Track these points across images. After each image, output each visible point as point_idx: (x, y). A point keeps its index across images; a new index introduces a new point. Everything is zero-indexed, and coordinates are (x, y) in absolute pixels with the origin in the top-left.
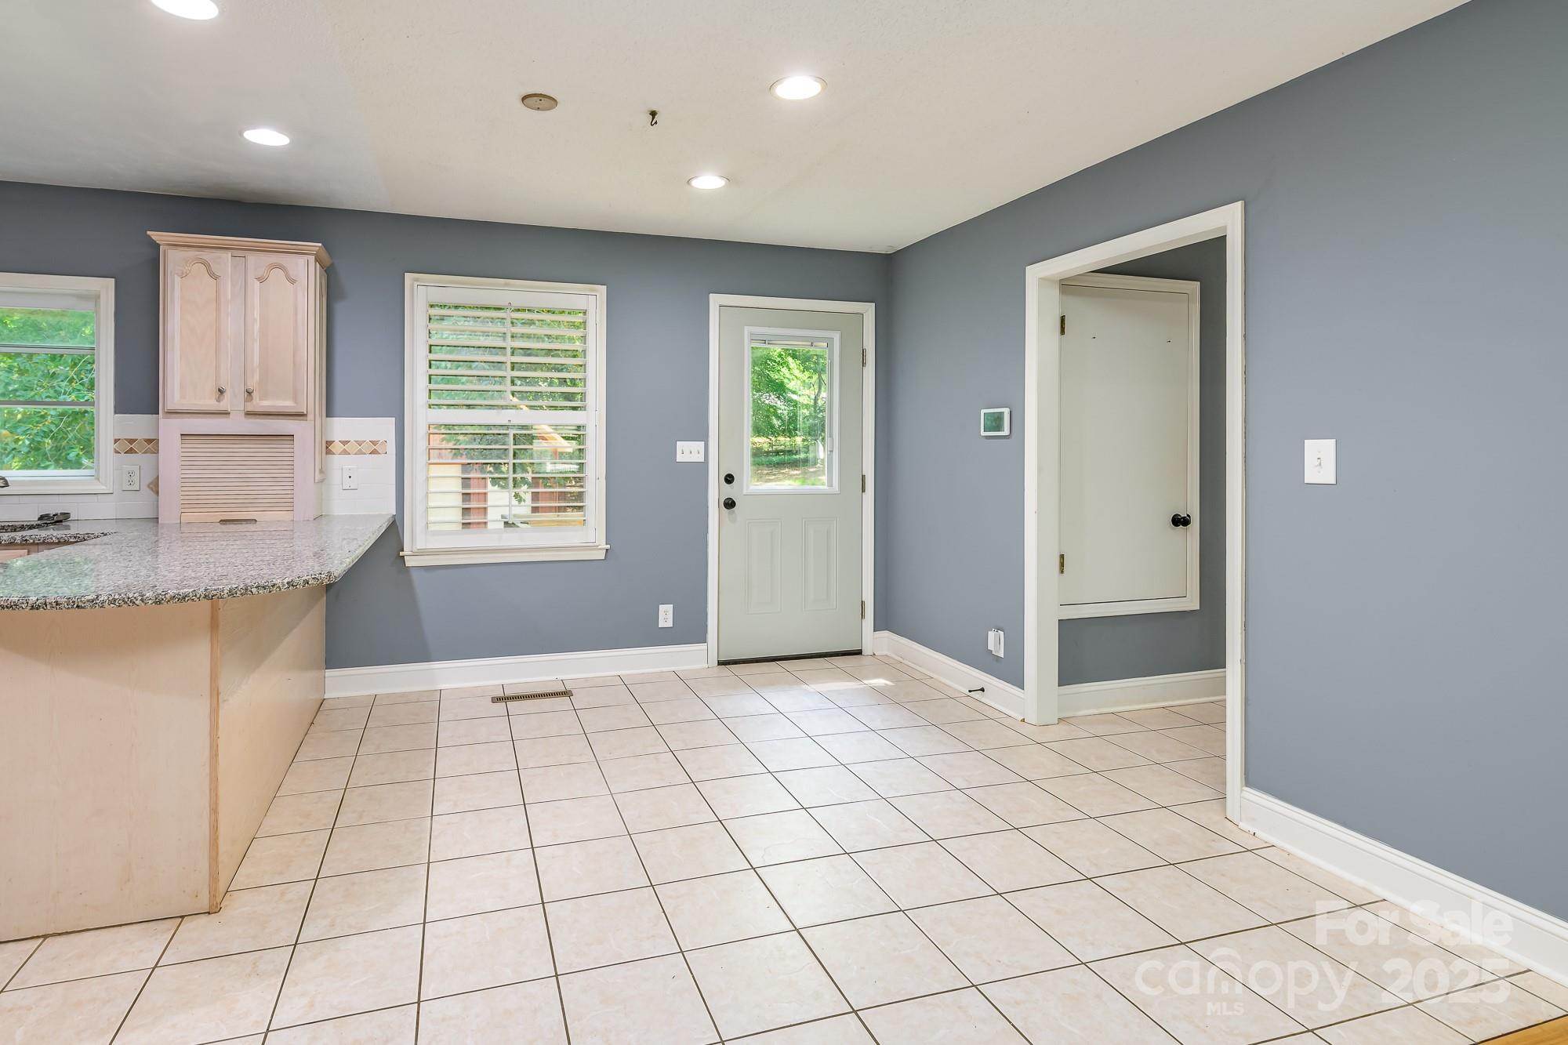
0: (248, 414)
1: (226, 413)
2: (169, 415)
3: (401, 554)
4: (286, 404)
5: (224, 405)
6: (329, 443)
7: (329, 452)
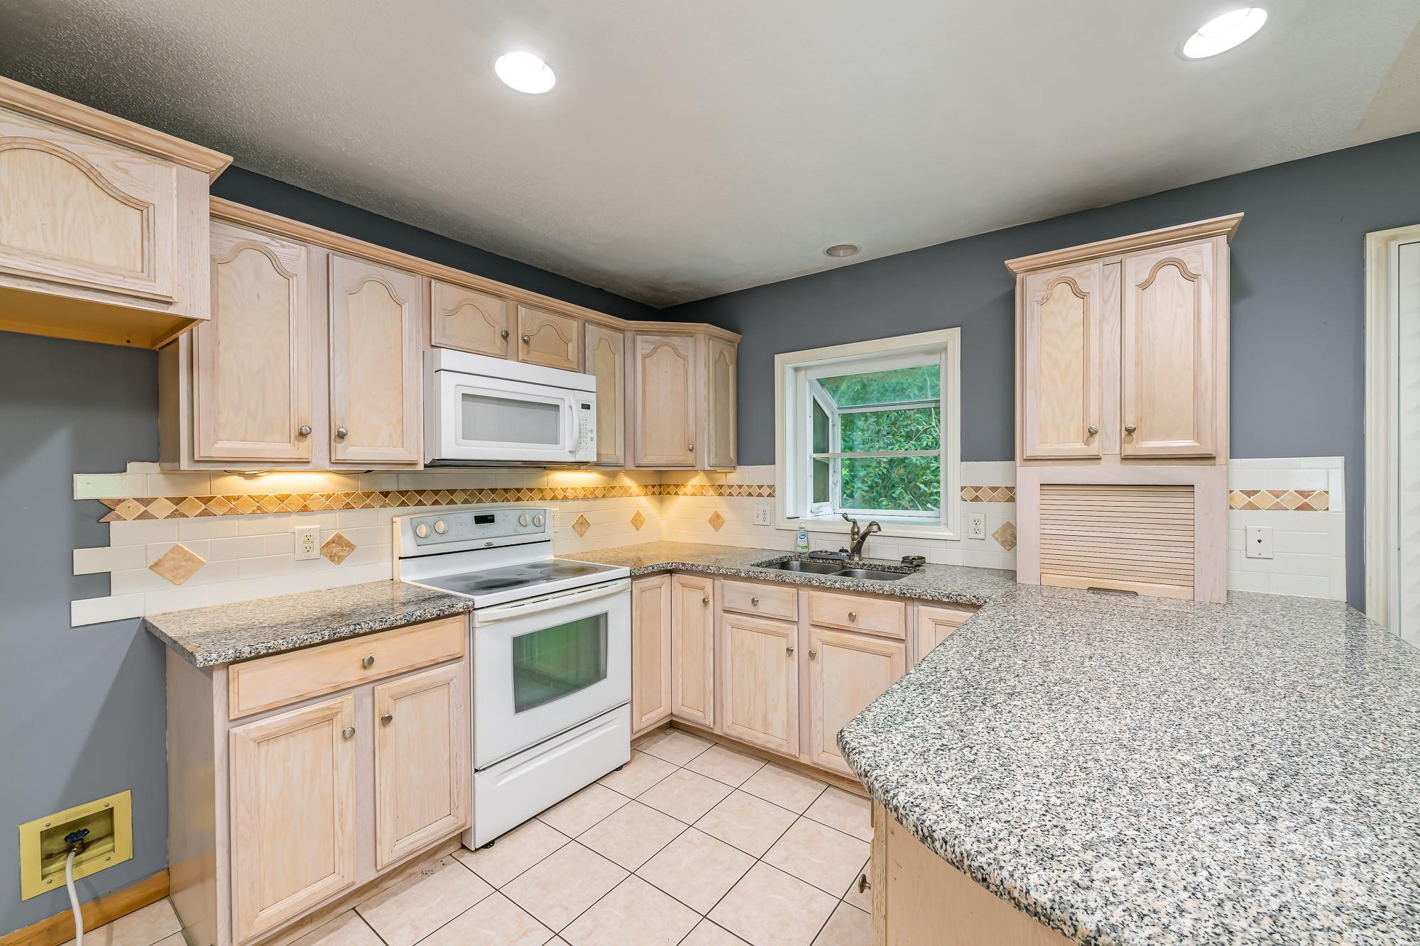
0: (1126, 459)
1: (1097, 459)
2: (1027, 462)
4: (1184, 444)
5: (1093, 449)
6: (1231, 495)
7: (1229, 504)
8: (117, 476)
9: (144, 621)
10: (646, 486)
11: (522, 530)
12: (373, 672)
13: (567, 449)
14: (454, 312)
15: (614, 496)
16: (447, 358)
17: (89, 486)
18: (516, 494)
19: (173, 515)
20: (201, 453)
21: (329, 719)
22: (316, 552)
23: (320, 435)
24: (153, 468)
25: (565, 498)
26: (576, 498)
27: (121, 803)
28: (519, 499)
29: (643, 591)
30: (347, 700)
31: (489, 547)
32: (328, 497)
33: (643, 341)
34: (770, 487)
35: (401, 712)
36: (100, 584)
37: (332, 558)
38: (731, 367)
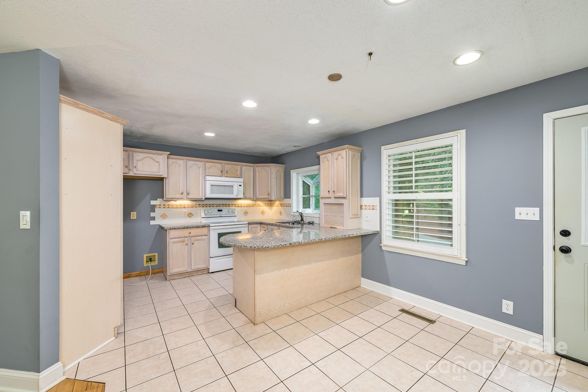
0: (335, 198)
1: (330, 198)
3: (380, 245)
5: (330, 196)
6: (361, 206)
7: (361, 208)
8: (156, 201)
9: (160, 225)
10: (266, 204)
11: (229, 213)
12: (190, 235)
13: (235, 195)
14: (211, 168)
15: (256, 206)
16: (208, 178)
17: (153, 202)
18: (229, 205)
19: (164, 208)
20: (167, 197)
21: (183, 241)
22: (186, 215)
23: (185, 194)
24: (161, 199)
25: (241, 206)
26: (244, 207)
27: (156, 254)
28: (229, 206)
29: (252, 228)
30: (186, 239)
31: (221, 217)
32: (189, 205)
33: (258, 169)
34: (290, 204)
35: (196, 243)
36: (154, 218)
37: (189, 217)
38: (282, 173)
